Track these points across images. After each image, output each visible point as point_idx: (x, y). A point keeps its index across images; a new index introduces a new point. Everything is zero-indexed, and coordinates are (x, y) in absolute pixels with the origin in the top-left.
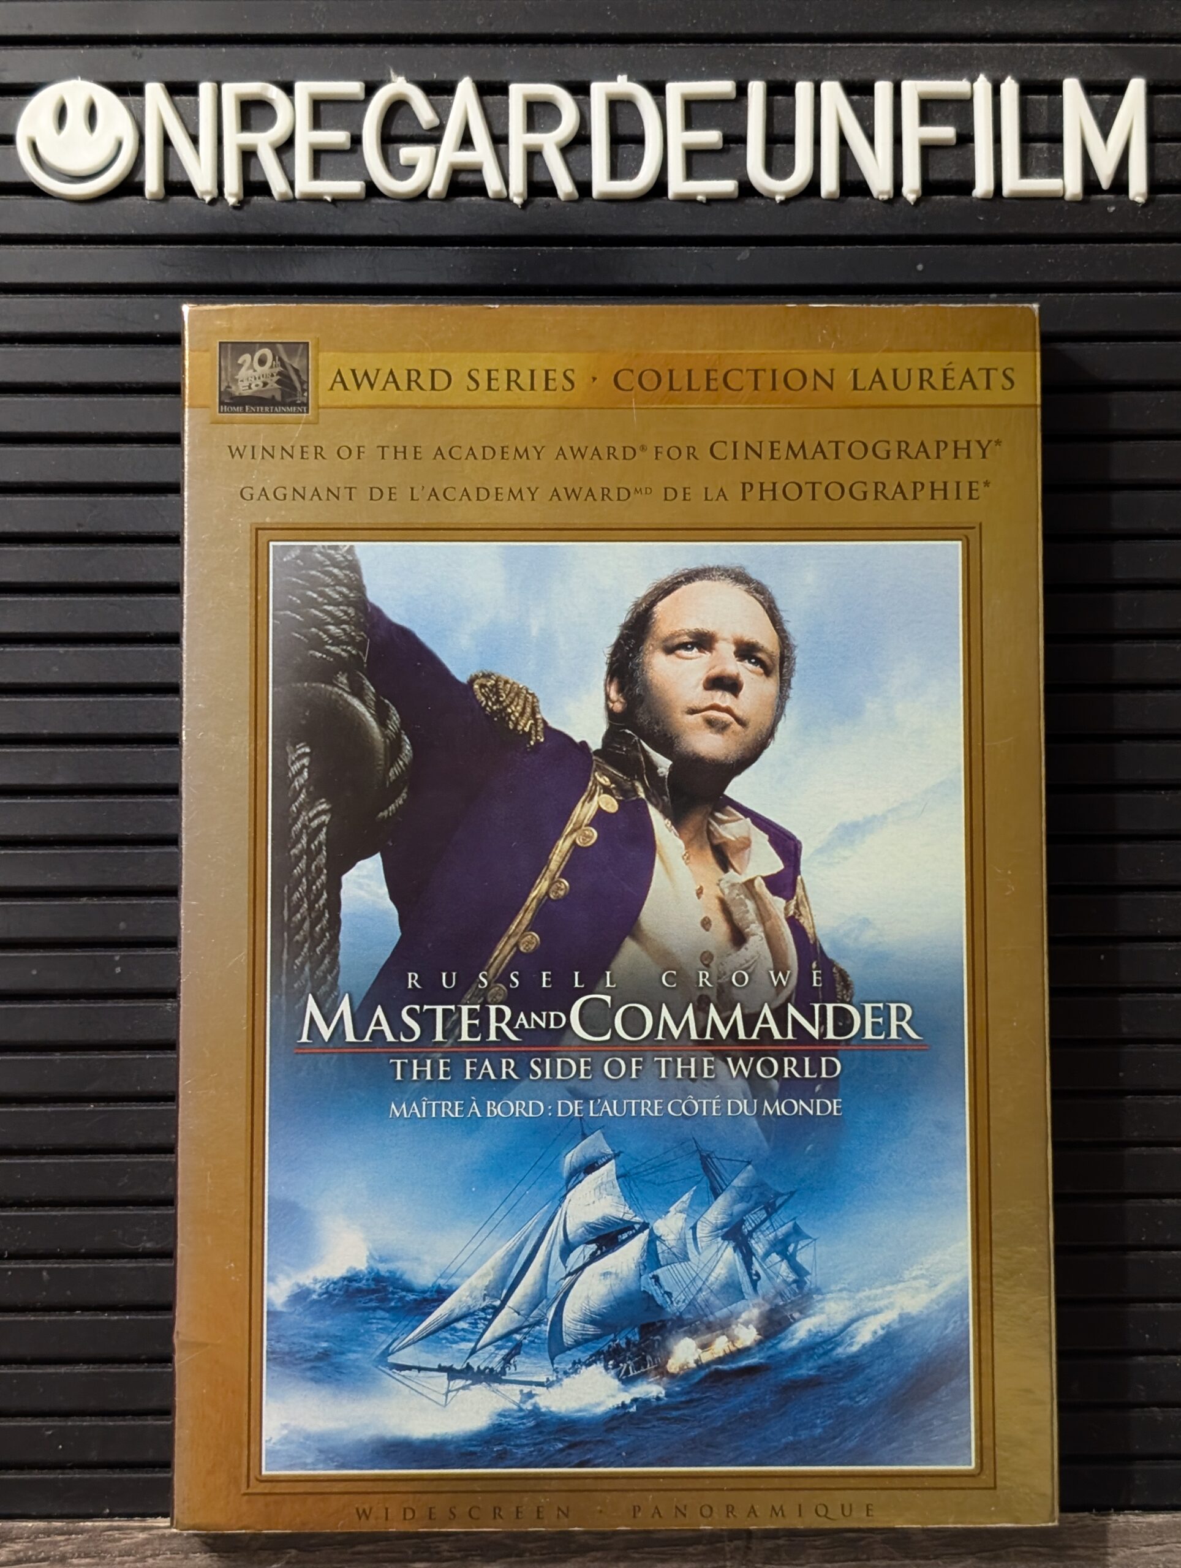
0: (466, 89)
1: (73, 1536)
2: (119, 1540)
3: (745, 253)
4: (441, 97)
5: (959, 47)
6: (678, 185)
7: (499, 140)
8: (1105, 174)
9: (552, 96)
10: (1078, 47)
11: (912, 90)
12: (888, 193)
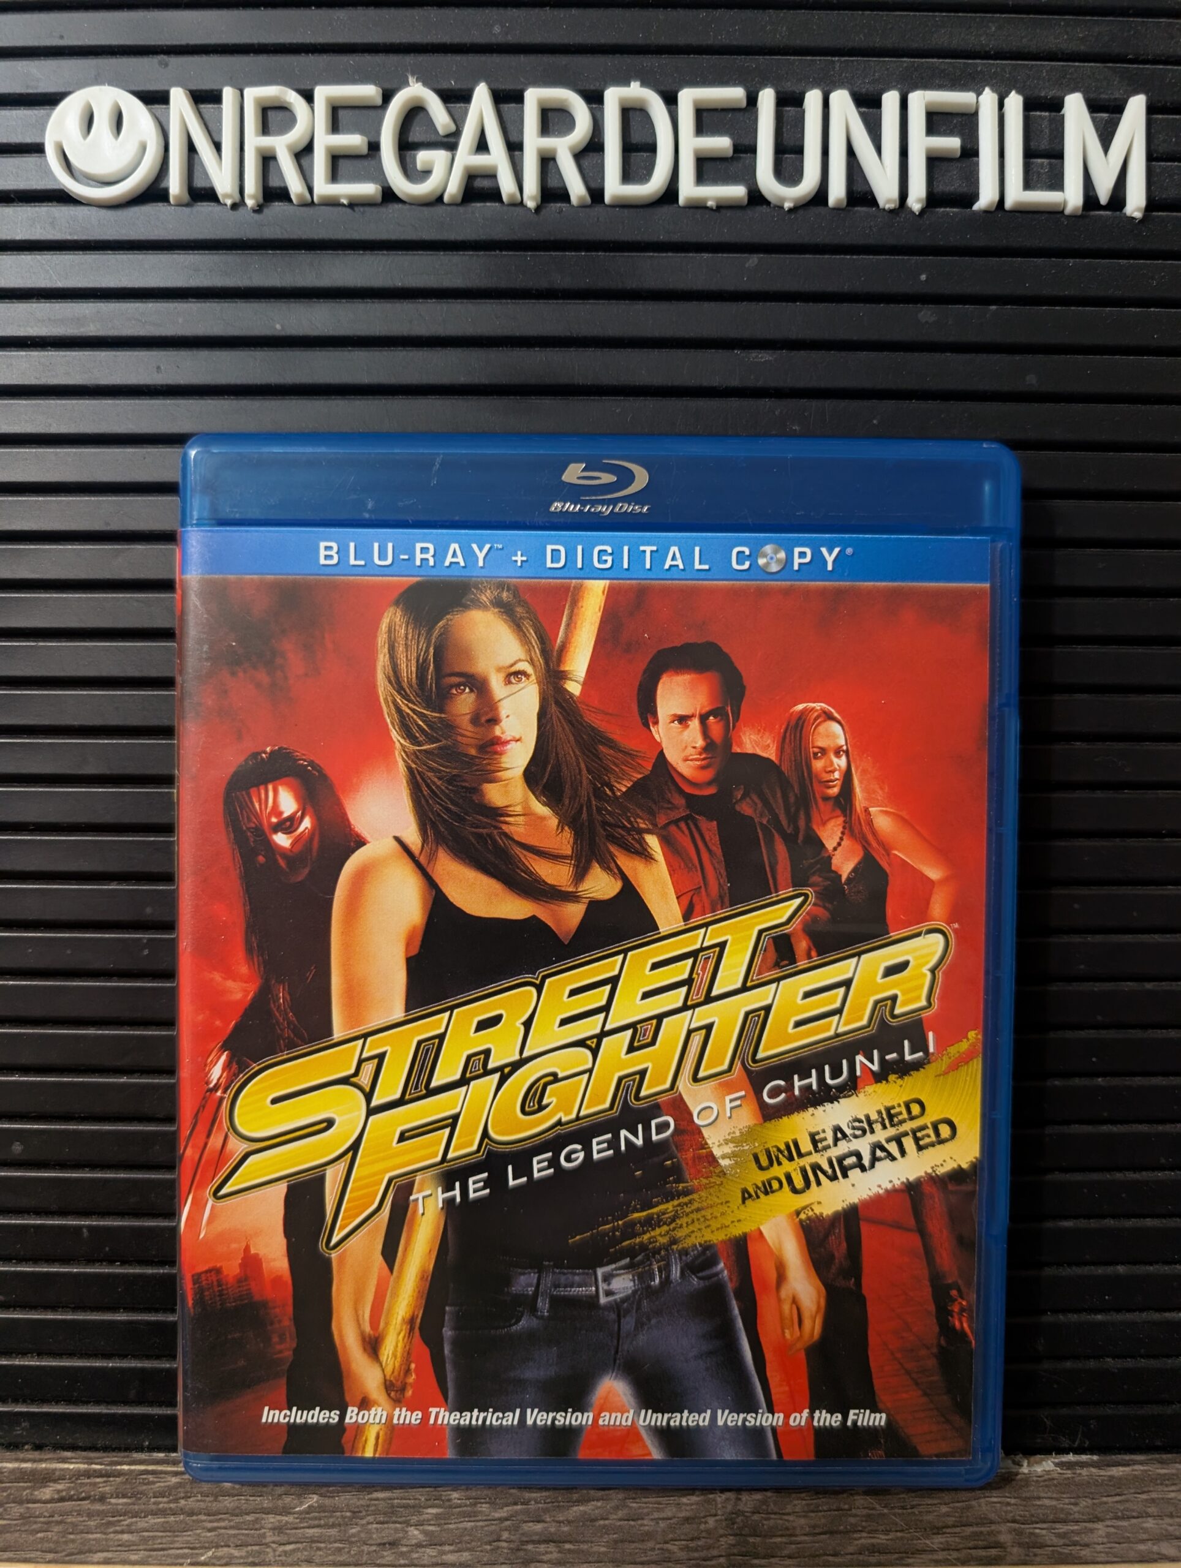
0: (481, 95)
1: (111, 1479)
2: (154, 1483)
3: (753, 260)
4: (458, 105)
5: (965, 63)
6: (689, 189)
7: (514, 147)
8: (1104, 191)
9: (566, 100)
10: (1078, 66)
11: (919, 101)
12: (895, 201)
